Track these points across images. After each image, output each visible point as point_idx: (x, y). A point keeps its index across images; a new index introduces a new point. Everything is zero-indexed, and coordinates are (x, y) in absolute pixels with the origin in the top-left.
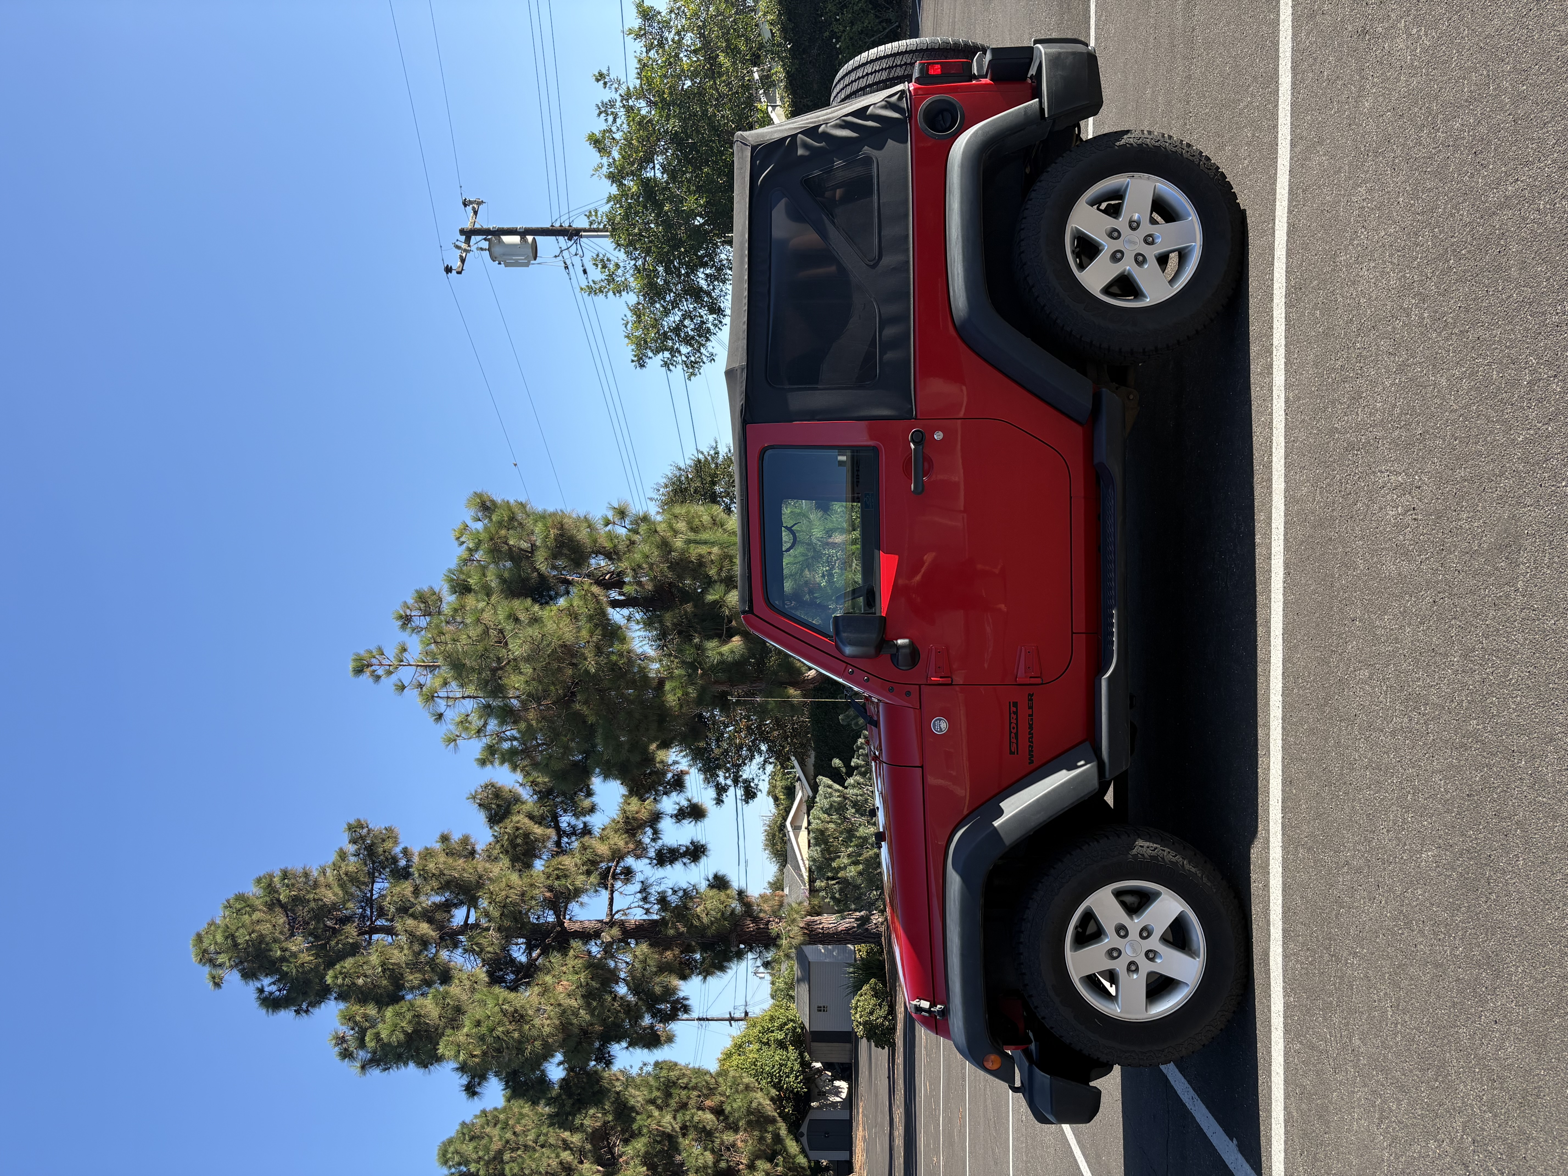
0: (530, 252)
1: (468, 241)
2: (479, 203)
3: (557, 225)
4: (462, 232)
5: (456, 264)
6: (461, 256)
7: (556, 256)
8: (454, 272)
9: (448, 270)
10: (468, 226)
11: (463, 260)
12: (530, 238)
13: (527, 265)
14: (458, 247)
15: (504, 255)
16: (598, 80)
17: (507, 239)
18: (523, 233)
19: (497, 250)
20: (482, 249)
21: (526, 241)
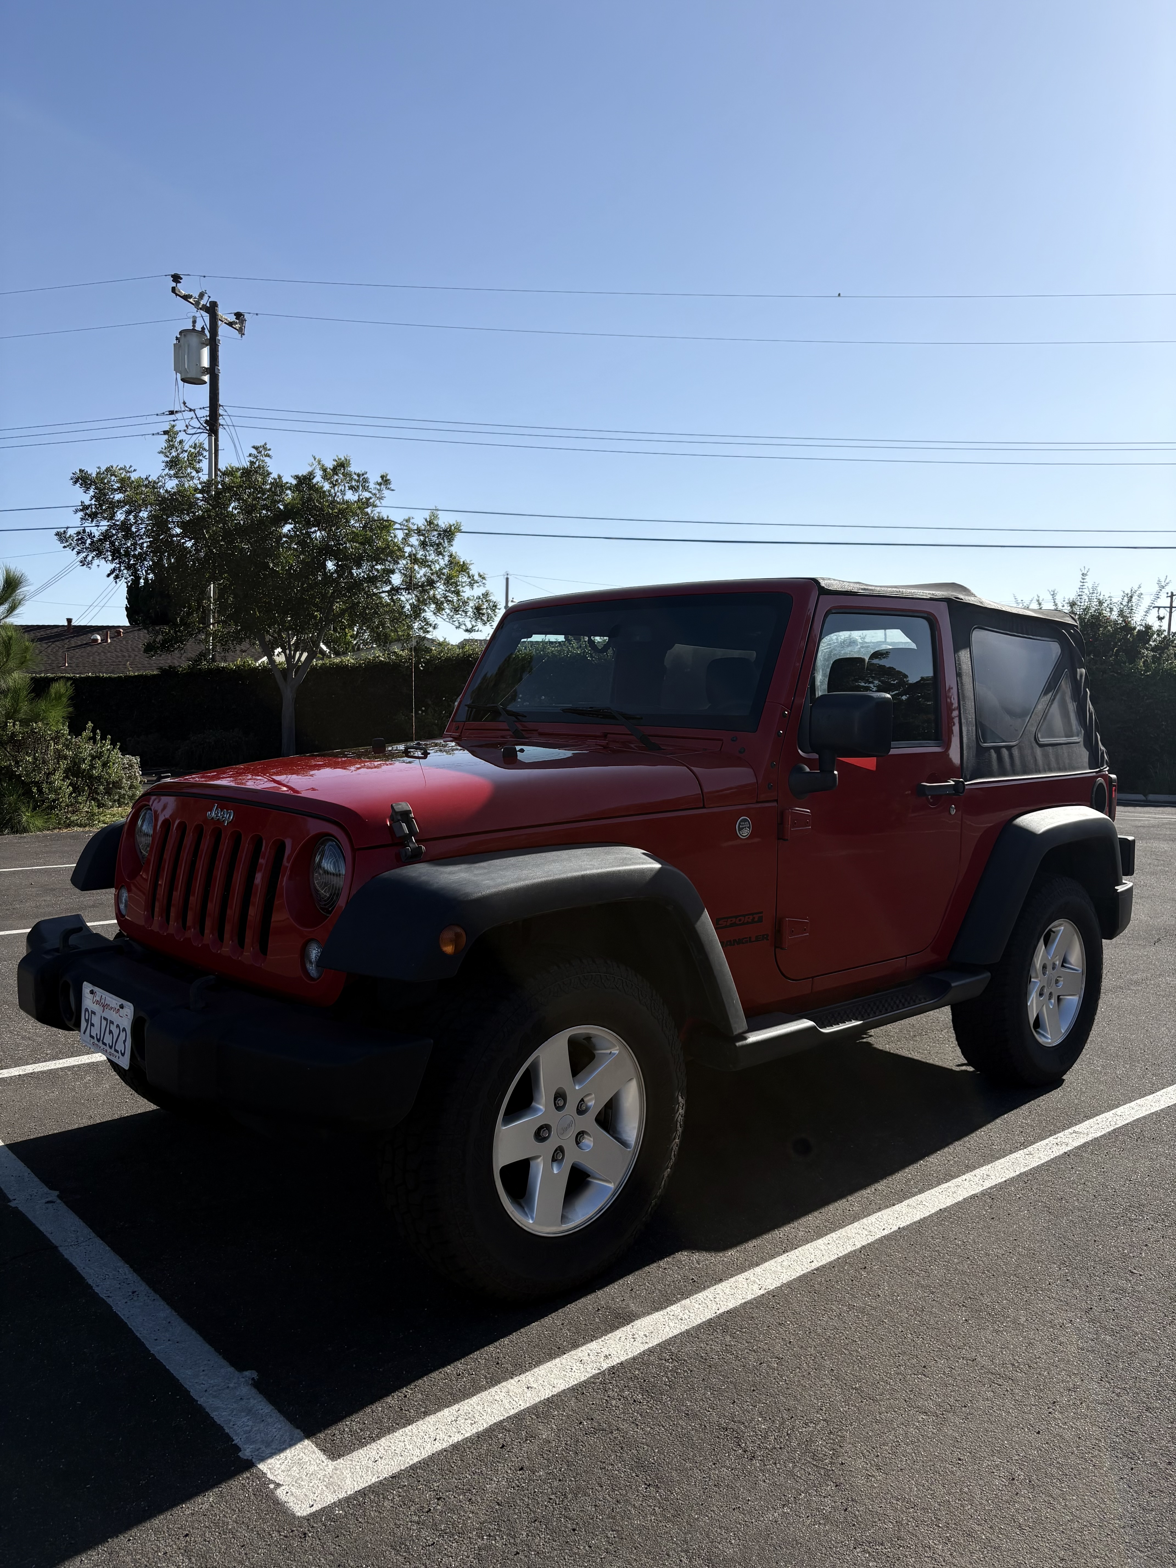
0: (192, 374)
1: (205, 309)
2: (241, 331)
3: (221, 411)
4: (214, 305)
5: (183, 289)
6: (191, 297)
7: (184, 403)
8: (174, 284)
9: (176, 278)
10: (221, 312)
11: (186, 298)
12: (206, 378)
13: (177, 370)
14: (202, 295)
15: (189, 346)
16: (382, 477)
17: (206, 352)
18: (213, 371)
19: (194, 340)
20: (194, 322)
21: (204, 373)
